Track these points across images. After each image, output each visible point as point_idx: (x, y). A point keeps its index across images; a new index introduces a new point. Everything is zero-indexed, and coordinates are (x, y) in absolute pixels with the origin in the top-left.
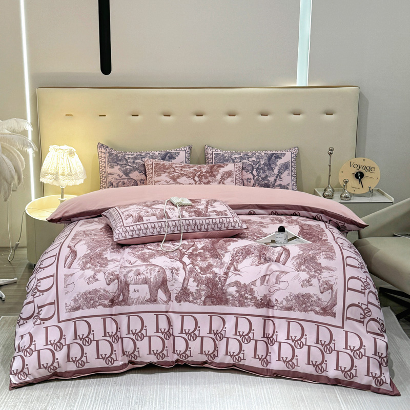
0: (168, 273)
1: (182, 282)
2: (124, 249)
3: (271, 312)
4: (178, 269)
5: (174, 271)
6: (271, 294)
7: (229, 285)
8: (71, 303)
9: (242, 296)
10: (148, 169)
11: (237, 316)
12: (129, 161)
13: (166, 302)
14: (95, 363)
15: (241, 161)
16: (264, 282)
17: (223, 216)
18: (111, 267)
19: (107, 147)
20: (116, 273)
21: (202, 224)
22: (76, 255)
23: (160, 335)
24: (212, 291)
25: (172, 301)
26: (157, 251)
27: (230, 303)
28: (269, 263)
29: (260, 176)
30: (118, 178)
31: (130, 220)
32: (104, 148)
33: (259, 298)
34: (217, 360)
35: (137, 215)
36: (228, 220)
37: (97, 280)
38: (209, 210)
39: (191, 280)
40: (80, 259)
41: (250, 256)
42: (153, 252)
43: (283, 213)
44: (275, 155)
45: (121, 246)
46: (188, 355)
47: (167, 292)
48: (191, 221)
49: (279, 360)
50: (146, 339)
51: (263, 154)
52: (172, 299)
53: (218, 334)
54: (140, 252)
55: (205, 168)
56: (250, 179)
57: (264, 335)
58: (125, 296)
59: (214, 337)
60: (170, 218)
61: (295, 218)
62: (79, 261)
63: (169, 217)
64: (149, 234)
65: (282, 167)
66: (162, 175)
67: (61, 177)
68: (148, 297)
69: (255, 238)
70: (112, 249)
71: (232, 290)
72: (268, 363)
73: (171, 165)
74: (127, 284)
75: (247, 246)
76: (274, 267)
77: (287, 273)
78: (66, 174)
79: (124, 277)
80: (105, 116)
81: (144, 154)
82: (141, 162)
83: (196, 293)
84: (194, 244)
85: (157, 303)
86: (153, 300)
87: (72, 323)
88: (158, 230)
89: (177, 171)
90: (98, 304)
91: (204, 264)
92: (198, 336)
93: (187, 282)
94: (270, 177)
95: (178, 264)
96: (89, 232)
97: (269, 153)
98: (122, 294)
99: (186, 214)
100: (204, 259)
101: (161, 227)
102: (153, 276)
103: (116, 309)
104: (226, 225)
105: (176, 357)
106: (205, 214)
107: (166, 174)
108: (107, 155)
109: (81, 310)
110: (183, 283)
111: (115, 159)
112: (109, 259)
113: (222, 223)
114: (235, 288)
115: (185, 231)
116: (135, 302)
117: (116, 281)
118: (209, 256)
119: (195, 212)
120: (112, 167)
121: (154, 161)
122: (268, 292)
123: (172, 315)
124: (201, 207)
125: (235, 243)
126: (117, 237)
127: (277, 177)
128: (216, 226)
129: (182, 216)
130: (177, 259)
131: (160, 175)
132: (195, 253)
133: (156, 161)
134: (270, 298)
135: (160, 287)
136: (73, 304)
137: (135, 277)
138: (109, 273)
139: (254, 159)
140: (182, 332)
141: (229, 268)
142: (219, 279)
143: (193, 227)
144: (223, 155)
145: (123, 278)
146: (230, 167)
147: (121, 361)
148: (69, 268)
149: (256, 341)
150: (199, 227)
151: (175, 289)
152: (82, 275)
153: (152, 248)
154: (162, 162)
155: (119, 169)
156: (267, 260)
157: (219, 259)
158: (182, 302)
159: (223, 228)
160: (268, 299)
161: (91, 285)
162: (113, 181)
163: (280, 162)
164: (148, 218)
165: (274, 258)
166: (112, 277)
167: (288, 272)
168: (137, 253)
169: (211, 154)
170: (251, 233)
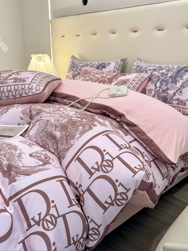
56: (152, 90)
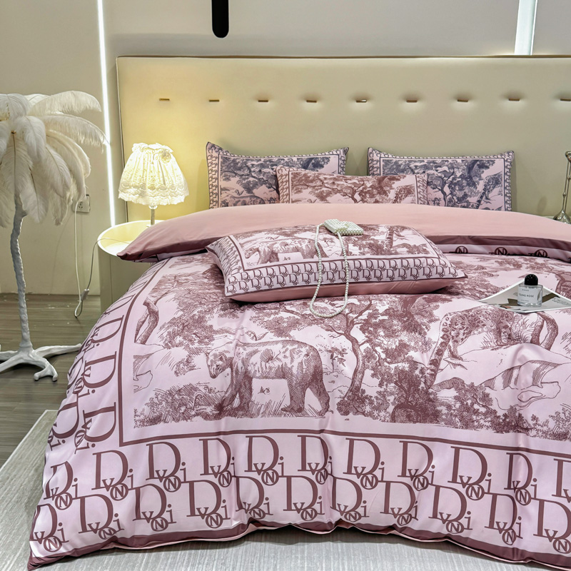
0: (325, 359)
1: (351, 376)
2: (244, 310)
3: (521, 440)
4: (343, 352)
5: (335, 355)
6: (523, 404)
7: (441, 385)
8: (144, 410)
9: (468, 409)
10: (282, 182)
11: (458, 446)
12: (252, 170)
13: (321, 414)
14: (185, 523)
15: (424, 172)
16: (509, 382)
17: (421, 255)
18: (219, 344)
19: (221, 149)
20: (228, 355)
21: (383, 269)
22: (157, 320)
23: (309, 474)
24: (408, 395)
25: (332, 412)
26: (303, 315)
27: (443, 420)
28: (518, 345)
29: (455, 195)
30: (236, 195)
31: (255, 258)
32: (217, 150)
33: (500, 413)
34: (415, 525)
35: (267, 249)
36: (430, 261)
37: (192, 368)
38: (395, 244)
39: (368, 372)
40: (163, 326)
41: (480, 330)
42: (297, 317)
43: (516, 252)
44: (478, 163)
45: (238, 304)
46: (359, 514)
47: (322, 394)
48: (363, 263)
49: (540, 534)
50: (283, 481)
51: (459, 161)
52: (330, 408)
53: (417, 477)
54: (273, 316)
55: (370, 182)
57: (511, 484)
58: (244, 400)
59: (410, 483)
60: (326, 256)
61: (540, 260)
62: (162, 331)
63: (324, 255)
64: (288, 284)
65: (489, 181)
66: (303, 191)
67: (149, 191)
68: (287, 402)
69: (478, 295)
70: (222, 310)
71: (448, 395)
72: (515, 536)
73: (318, 177)
74: (248, 378)
75: (471, 310)
76: (529, 353)
77: (556, 365)
78: (157, 187)
79: (243, 362)
80: (218, 101)
81: (275, 159)
82: (271, 171)
83: (377, 398)
84: (370, 305)
85: (304, 415)
86: (297, 408)
87: (144, 448)
88: (306, 277)
89: (326, 185)
90: (193, 413)
91: (392, 344)
92: (380, 479)
93: (360, 376)
94: (470, 196)
95: (343, 343)
96: (184, 278)
97: (469, 159)
98: (238, 395)
99: (354, 250)
100: (391, 334)
101: (310, 272)
102: (297, 363)
103: (226, 423)
104: (427, 271)
105: (337, 516)
106: (389, 251)
107: (310, 190)
108: (220, 160)
109: (162, 423)
110: (353, 379)
111: (231, 166)
112: (215, 328)
113: (418, 267)
114: (452, 393)
115: (353, 281)
116: (261, 411)
117: (228, 370)
118: (400, 328)
119: (370, 246)
120: (227, 179)
121: (291, 169)
122: (518, 402)
123: (331, 439)
124: (381, 238)
125: (446, 304)
126: (231, 288)
127: (482, 197)
128: (408, 272)
129: (348, 253)
130: (341, 332)
131: (300, 192)
132: (374, 321)
133: (294, 170)
134: (521, 412)
135: (309, 385)
136: (147, 411)
137: (263, 363)
138: (215, 356)
139: (445, 168)
140: (349, 472)
141: (440, 353)
142: (422, 371)
143: (367, 273)
144: (396, 163)
145: (240, 365)
146: (409, 180)
147: (236, 520)
148: (144, 343)
149: (495, 496)
150: (378, 274)
151: (338, 389)
152: (167, 357)
153: (294, 309)
154: (303, 172)
155: (238, 182)
156: (513, 339)
157: (420, 334)
158: (351, 414)
159: (421, 276)
160: (517, 414)
161: (181, 377)
162: (228, 199)
163: (486, 174)
164: (287, 255)
165: (528, 334)
166: (220, 363)
167: (558, 365)
168: (266, 319)
169: (377, 161)
170: (468, 286)
